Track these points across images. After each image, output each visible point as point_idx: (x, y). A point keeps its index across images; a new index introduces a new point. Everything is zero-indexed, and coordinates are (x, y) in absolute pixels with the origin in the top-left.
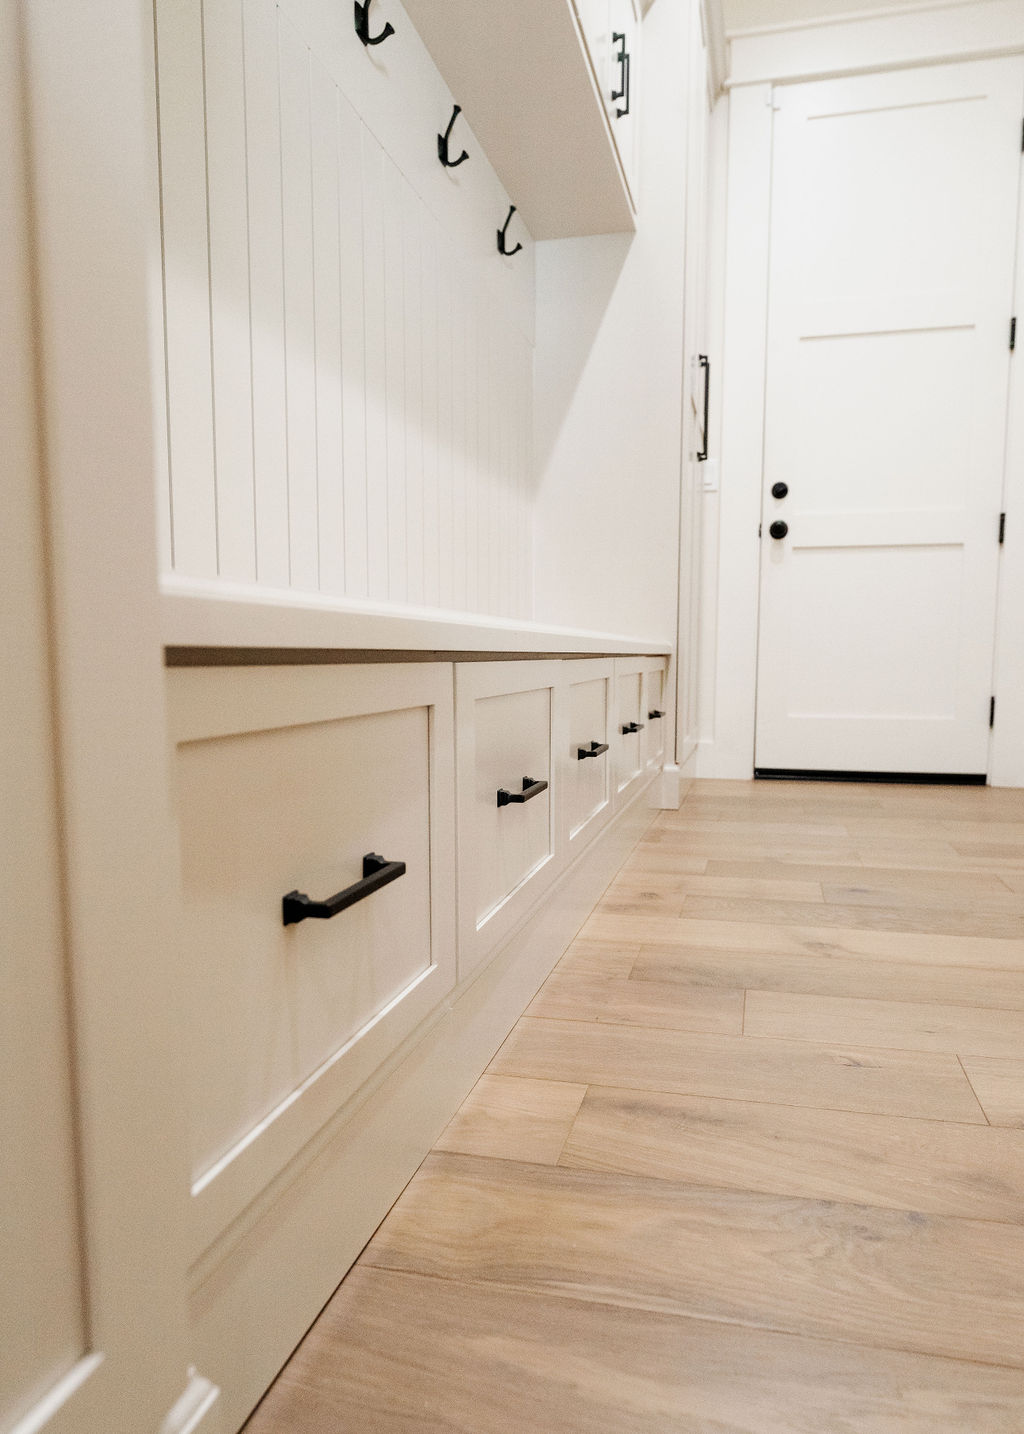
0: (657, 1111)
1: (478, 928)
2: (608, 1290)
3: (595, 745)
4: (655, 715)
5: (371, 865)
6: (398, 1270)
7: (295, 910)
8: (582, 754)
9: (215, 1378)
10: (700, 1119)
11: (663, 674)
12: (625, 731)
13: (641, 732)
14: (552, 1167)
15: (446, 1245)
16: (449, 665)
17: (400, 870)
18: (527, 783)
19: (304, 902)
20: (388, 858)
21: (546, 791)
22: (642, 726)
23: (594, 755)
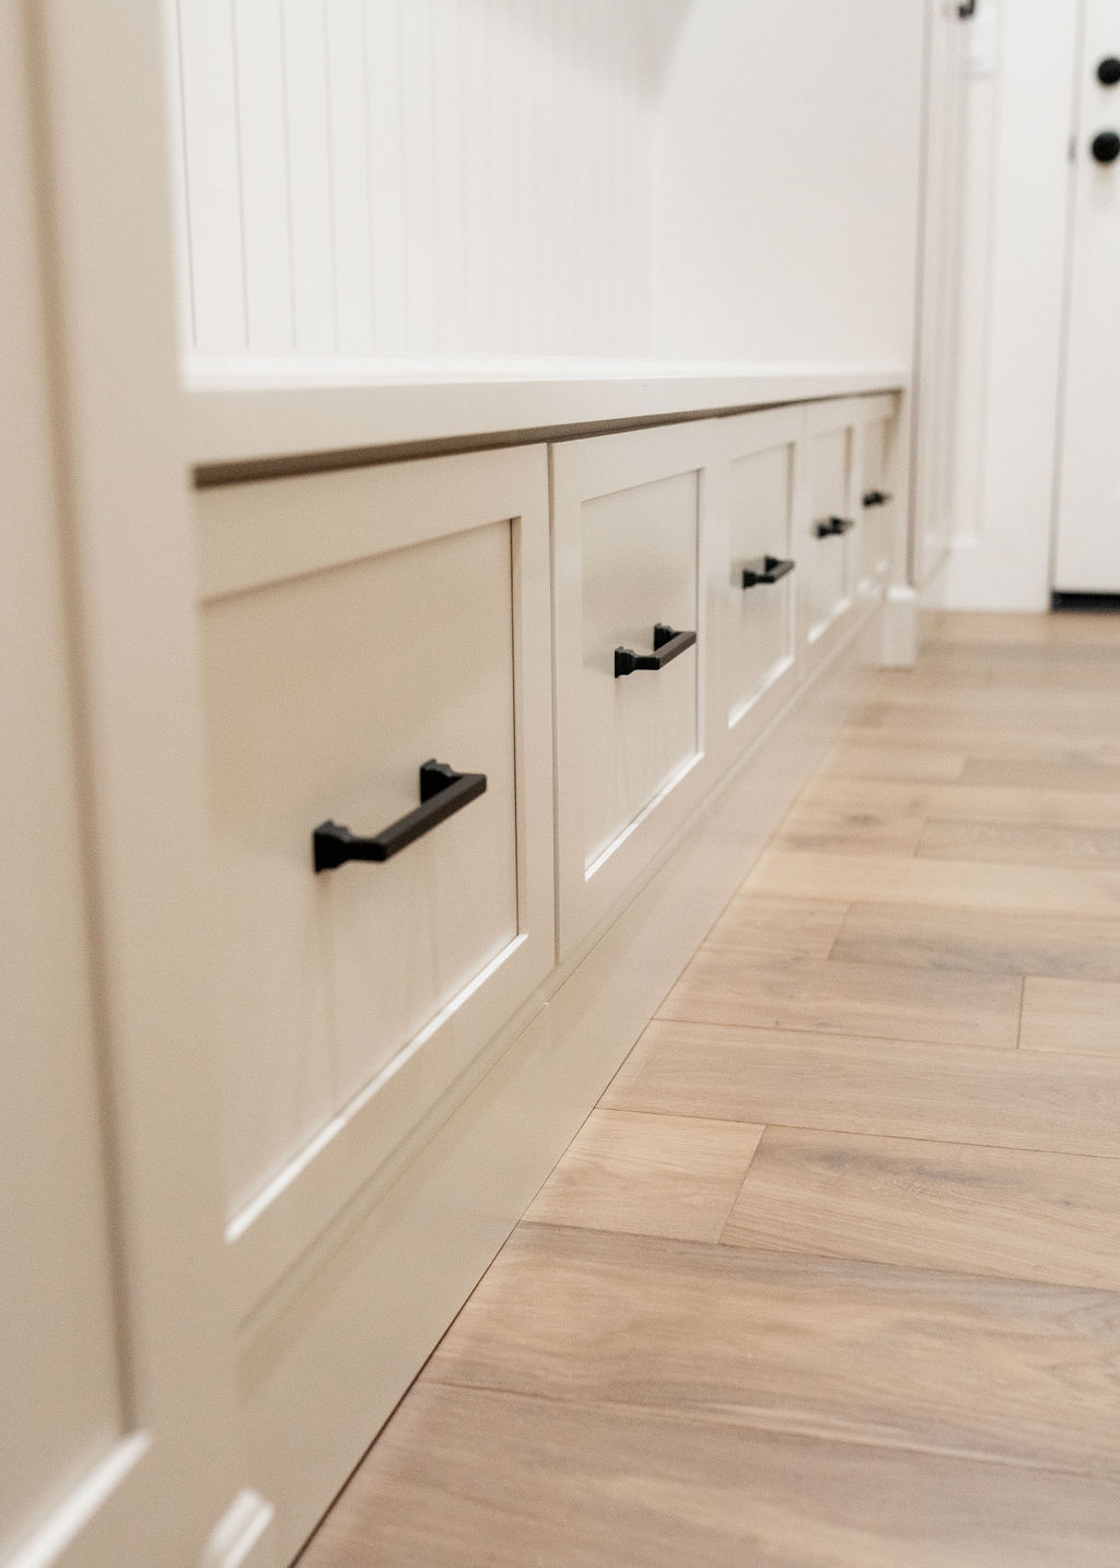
0: (879, 1164)
1: (588, 875)
2: (801, 1415)
3: (771, 563)
4: (874, 499)
5: (434, 781)
6: (480, 1388)
7: (331, 850)
8: (749, 580)
9: (268, 1493)
10: (945, 1176)
11: (890, 425)
12: (823, 532)
13: (851, 536)
14: (710, 1246)
15: (552, 1354)
16: (544, 446)
17: (478, 786)
18: (662, 636)
19: (346, 838)
20: (458, 767)
21: (691, 650)
22: (849, 524)
23: (769, 580)
